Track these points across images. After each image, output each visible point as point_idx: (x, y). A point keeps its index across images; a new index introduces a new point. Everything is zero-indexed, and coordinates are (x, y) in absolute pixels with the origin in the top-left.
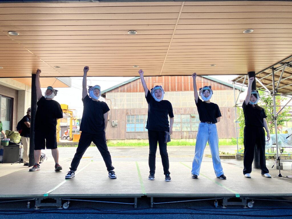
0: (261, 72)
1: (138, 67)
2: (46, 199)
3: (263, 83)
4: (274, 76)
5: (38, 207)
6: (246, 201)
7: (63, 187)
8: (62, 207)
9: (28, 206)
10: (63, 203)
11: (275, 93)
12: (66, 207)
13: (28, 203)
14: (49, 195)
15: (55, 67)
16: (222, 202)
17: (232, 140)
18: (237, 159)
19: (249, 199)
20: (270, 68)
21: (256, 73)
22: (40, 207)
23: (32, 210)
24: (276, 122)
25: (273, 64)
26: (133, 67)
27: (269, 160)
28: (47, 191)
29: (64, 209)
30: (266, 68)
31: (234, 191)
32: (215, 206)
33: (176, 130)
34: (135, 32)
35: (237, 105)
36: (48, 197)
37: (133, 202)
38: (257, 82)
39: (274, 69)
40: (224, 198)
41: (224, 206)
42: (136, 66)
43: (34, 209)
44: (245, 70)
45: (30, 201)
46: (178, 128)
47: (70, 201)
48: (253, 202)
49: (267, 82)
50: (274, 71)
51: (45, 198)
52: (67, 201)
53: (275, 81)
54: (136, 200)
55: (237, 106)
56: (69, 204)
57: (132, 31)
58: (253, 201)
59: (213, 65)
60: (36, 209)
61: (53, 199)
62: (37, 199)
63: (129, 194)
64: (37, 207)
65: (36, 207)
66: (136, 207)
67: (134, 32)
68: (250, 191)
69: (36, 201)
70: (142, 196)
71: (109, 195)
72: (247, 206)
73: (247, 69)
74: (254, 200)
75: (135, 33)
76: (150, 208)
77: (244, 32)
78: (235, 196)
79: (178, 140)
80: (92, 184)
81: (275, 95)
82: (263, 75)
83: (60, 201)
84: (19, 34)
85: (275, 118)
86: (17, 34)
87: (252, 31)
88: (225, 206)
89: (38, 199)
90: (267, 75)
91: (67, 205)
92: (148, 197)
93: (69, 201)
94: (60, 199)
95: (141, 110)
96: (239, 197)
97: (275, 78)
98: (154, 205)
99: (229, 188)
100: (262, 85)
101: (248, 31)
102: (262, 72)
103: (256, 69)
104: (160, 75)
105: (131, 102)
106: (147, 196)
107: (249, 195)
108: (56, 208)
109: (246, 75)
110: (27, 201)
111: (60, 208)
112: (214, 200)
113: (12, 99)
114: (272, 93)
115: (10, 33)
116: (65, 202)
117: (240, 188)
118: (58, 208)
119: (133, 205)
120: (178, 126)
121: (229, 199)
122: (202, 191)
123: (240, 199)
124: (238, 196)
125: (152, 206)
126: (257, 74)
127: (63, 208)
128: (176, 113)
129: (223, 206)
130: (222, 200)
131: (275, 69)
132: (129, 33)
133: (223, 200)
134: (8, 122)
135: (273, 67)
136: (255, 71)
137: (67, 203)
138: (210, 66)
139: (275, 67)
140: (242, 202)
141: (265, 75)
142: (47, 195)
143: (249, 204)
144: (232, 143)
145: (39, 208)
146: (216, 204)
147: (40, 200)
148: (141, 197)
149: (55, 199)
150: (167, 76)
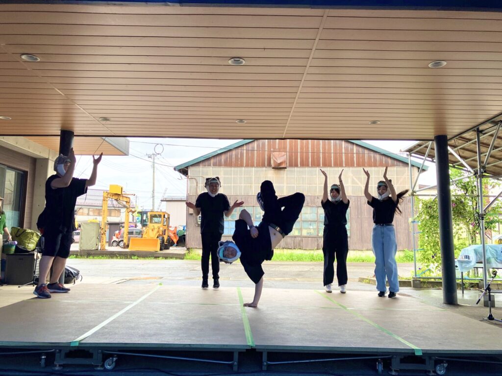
0: (457, 137)
1: (246, 122)
2: (75, 350)
3: (460, 156)
4: (480, 143)
5: (60, 366)
6: (433, 362)
7: (107, 330)
8: (103, 366)
9: (43, 362)
10: (104, 360)
11: (482, 173)
12: (109, 366)
13: (43, 357)
14: (80, 343)
15: (100, 119)
16: (390, 364)
17: (404, 254)
18: (414, 287)
19: (439, 358)
20: (473, 131)
21: (449, 137)
22: (63, 366)
23: (48, 369)
24: (483, 223)
25: (478, 123)
26: (237, 122)
27: (470, 289)
28: (76, 337)
29: (106, 370)
30: (465, 130)
31: (413, 343)
32: (377, 371)
33: (308, 233)
34: (241, 60)
35: (415, 192)
36: (78, 347)
37: (232, 360)
38: (451, 154)
39: (479, 132)
40: (395, 356)
41: (393, 371)
42: (241, 121)
43: (53, 368)
44: (430, 133)
45: (47, 354)
46: (312, 231)
47: (118, 356)
48: (446, 365)
49: (467, 154)
50: (480, 134)
51: (72, 349)
52: (112, 356)
53: (482, 153)
54: (236, 356)
55: (414, 194)
56: (116, 360)
57: (237, 59)
58: (444, 363)
59: (374, 122)
60: (57, 368)
61: (88, 352)
62: (58, 351)
63: (224, 345)
64: (58, 366)
65: (56, 366)
66: (235, 368)
67: (239, 60)
68: (440, 344)
69: (57, 355)
70: (247, 350)
71: (188, 346)
72: (435, 372)
73: (433, 131)
74: (447, 362)
75: (242, 62)
76: (261, 371)
77: (430, 65)
78: (414, 353)
79: (312, 252)
80: (159, 326)
81: (482, 176)
82: (460, 141)
83: (100, 356)
84: (39, 60)
85: (481, 217)
86: (37, 59)
87: (444, 63)
88: (395, 371)
89: (60, 351)
90: (467, 142)
91: (113, 363)
92: (257, 350)
93: (115, 356)
94: (100, 351)
95: (248, 198)
96: (422, 354)
97: (481, 147)
98: (269, 366)
99: (403, 338)
100: (459, 158)
101: (437, 63)
102: (459, 136)
103: (448, 131)
104: (283, 137)
105: (231, 184)
106: (255, 349)
107: (439, 352)
108: (92, 368)
109: (431, 142)
110: (41, 354)
111: (99, 369)
112: (377, 360)
113: (26, 173)
114: (476, 173)
115: (24, 57)
116: (109, 358)
117: (422, 338)
118: (95, 369)
119: (231, 366)
120: (311, 227)
121: (403, 357)
122: (355, 343)
123: (423, 358)
124: (420, 354)
125: (264, 368)
126: (451, 139)
127: (105, 368)
128: (309, 204)
129: (391, 370)
130: (390, 359)
131: (481, 131)
132: (230, 62)
133: (392, 360)
134: (17, 213)
135: (478, 129)
136: (448, 133)
137: (113, 359)
138: (370, 123)
139: (481, 128)
140: (425, 364)
141: (464, 142)
142: (77, 344)
143: (438, 368)
144: (405, 259)
145: (62, 368)
146: (380, 368)
147: (63, 353)
148: (245, 351)
149: (91, 351)
150: (294, 140)
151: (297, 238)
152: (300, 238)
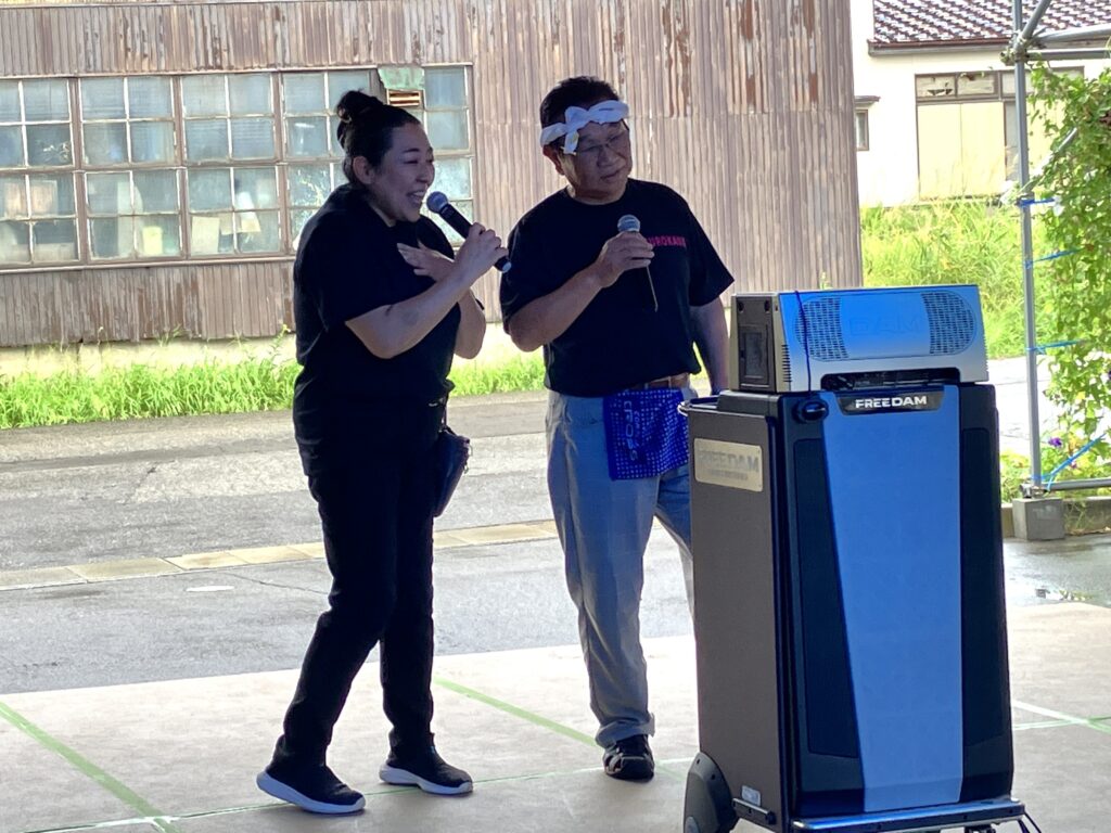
18: (1031, 539)
151: (162, 275)
152: (177, 276)
